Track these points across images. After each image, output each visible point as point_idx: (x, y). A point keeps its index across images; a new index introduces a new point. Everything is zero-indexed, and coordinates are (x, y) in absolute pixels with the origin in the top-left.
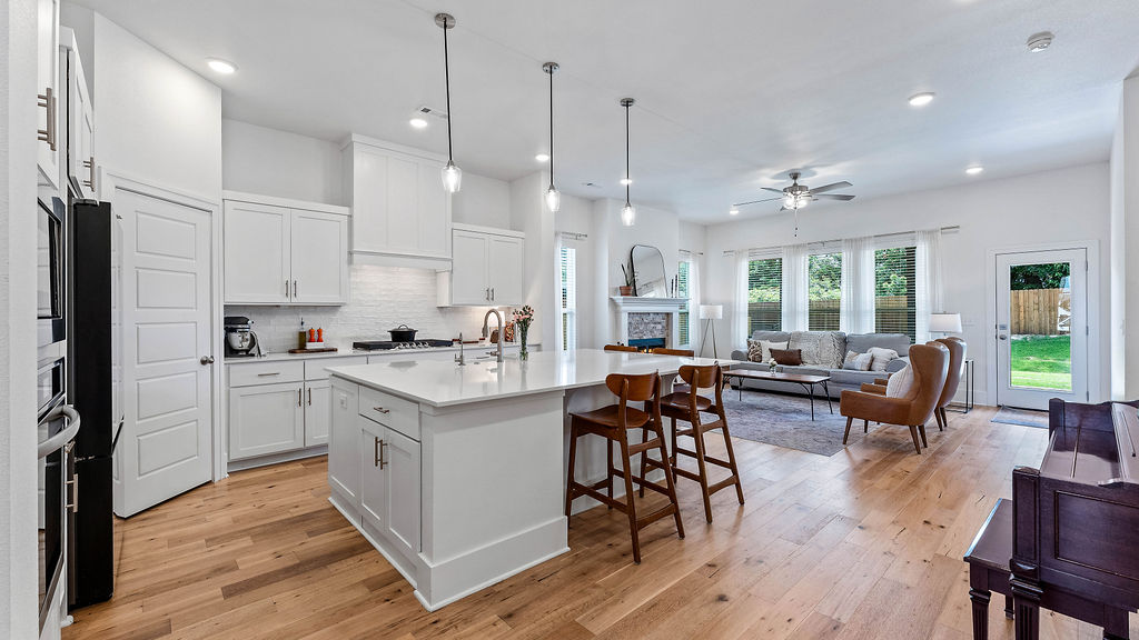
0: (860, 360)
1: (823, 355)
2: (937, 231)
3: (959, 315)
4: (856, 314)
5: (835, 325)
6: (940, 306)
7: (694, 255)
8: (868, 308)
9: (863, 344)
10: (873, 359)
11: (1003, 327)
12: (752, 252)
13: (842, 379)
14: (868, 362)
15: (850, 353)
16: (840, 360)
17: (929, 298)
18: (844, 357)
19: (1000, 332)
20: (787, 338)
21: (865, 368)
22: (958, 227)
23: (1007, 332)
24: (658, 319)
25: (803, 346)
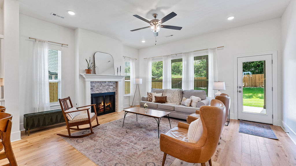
0: (187, 101)
1: (174, 99)
2: (216, 48)
3: (224, 83)
4: (187, 82)
5: (180, 86)
6: (217, 79)
7: (133, 59)
8: (191, 80)
9: (189, 94)
10: (192, 101)
11: (240, 87)
12: (153, 59)
13: (179, 110)
14: (190, 102)
15: (184, 98)
16: (180, 100)
17: (213, 76)
18: (182, 99)
19: (239, 89)
20: (163, 92)
21: (189, 105)
22: (223, 47)
23: (241, 90)
24: (111, 84)
25: (168, 95)
